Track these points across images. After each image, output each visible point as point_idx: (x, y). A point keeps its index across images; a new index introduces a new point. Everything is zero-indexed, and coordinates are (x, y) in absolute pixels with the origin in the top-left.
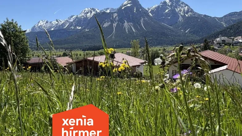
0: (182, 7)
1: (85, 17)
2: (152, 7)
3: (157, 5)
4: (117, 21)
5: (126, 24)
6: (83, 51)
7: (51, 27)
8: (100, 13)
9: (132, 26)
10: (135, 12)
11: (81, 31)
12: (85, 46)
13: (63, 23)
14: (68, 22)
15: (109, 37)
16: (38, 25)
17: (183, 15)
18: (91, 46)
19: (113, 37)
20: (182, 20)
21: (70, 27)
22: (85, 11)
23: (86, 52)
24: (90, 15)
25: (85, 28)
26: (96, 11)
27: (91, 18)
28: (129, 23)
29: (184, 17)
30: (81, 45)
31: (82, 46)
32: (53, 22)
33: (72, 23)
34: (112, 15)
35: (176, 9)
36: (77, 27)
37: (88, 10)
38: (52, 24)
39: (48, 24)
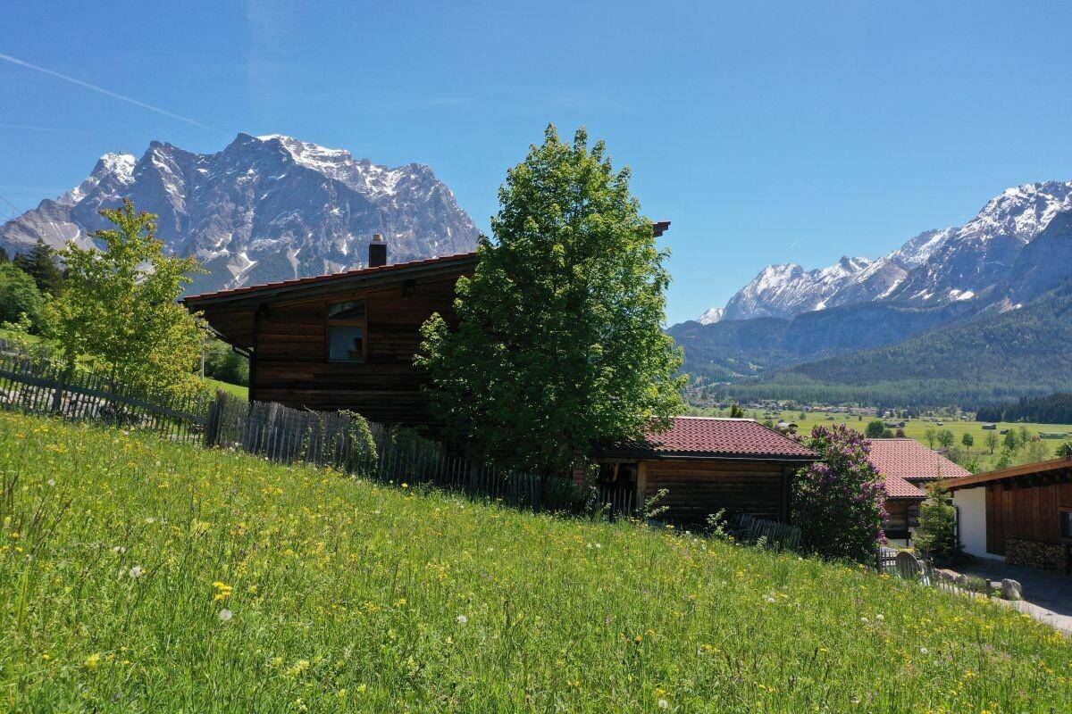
1: (998, 237)
6: (979, 419)
7: (813, 298)
11: (974, 311)
12: (998, 392)
13: (876, 274)
14: (903, 266)
16: (754, 288)
18: (1030, 393)
21: (912, 290)
22: (1000, 202)
23: (1002, 426)
24: (1030, 221)
25: (997, 296)
27: (1040, 235)
30: (972, 387)
31: (975, 396)
32: (825, 272)
33: (922, 269)
36: (953, 292)
37: (1020, 195)
38: (820, 280)
39: (802, 281)
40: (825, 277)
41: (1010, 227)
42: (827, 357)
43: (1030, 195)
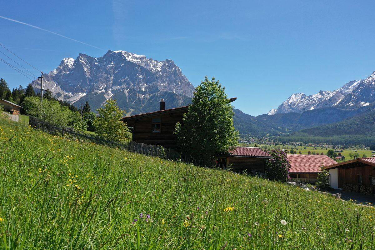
6: (371, 149)
7: (309, 105)
11: (370, 110)
13: (332, 97)
14: (343, 94)
16: (288, 102)
21: (346, 102)
30: (368, 138)
31: (370, 141)
32: (314, 96)
33: (350, 95)
36: (361, 103)
38: (312, 99)
39: (305, 99)
40: (314, 98)
42: (315, 127)
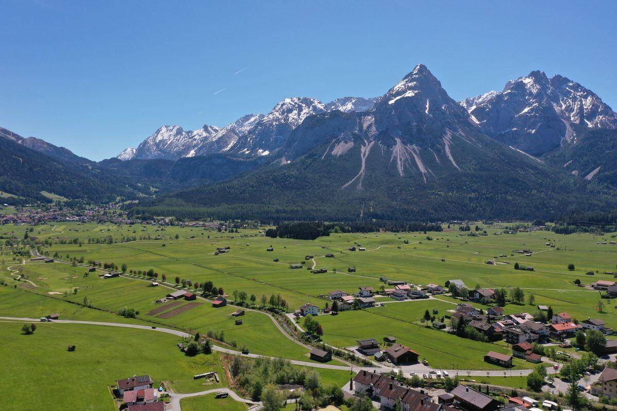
0: (574, 99)
1: (281, 124)
2: (480, 97)
3: (494, 93)
4: (374, 140)
5: (398, 149)
7: (187, 148)
8: (324, 114)
9: (415, 156)
10: (427, 112)
11: (269, 162)
13: (222, 137)
14: (236, 133)
15: (346, 185)
16: (155, 139)
17: (577, 122)
19: (360, 187)
20: (573, 140)
21: (240, 149)
22: (282, 105)
24: (295, 117)
25: (279, 155)
26: (315, 108)
27: (300, 125)
28: (409, 147)
29: (580, 128)
32: (195, 133)
33: (245, 136)
34: (358, 120)
35: (555, 104)
36: (259, 151)
37: (292, 103)
38: (192, 137)
39: (182, 137)
40: (195, 136)
41: (286, 119)
43: (296, 103)
